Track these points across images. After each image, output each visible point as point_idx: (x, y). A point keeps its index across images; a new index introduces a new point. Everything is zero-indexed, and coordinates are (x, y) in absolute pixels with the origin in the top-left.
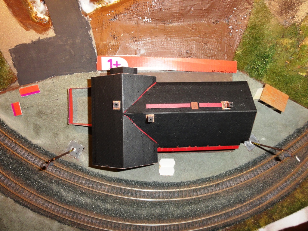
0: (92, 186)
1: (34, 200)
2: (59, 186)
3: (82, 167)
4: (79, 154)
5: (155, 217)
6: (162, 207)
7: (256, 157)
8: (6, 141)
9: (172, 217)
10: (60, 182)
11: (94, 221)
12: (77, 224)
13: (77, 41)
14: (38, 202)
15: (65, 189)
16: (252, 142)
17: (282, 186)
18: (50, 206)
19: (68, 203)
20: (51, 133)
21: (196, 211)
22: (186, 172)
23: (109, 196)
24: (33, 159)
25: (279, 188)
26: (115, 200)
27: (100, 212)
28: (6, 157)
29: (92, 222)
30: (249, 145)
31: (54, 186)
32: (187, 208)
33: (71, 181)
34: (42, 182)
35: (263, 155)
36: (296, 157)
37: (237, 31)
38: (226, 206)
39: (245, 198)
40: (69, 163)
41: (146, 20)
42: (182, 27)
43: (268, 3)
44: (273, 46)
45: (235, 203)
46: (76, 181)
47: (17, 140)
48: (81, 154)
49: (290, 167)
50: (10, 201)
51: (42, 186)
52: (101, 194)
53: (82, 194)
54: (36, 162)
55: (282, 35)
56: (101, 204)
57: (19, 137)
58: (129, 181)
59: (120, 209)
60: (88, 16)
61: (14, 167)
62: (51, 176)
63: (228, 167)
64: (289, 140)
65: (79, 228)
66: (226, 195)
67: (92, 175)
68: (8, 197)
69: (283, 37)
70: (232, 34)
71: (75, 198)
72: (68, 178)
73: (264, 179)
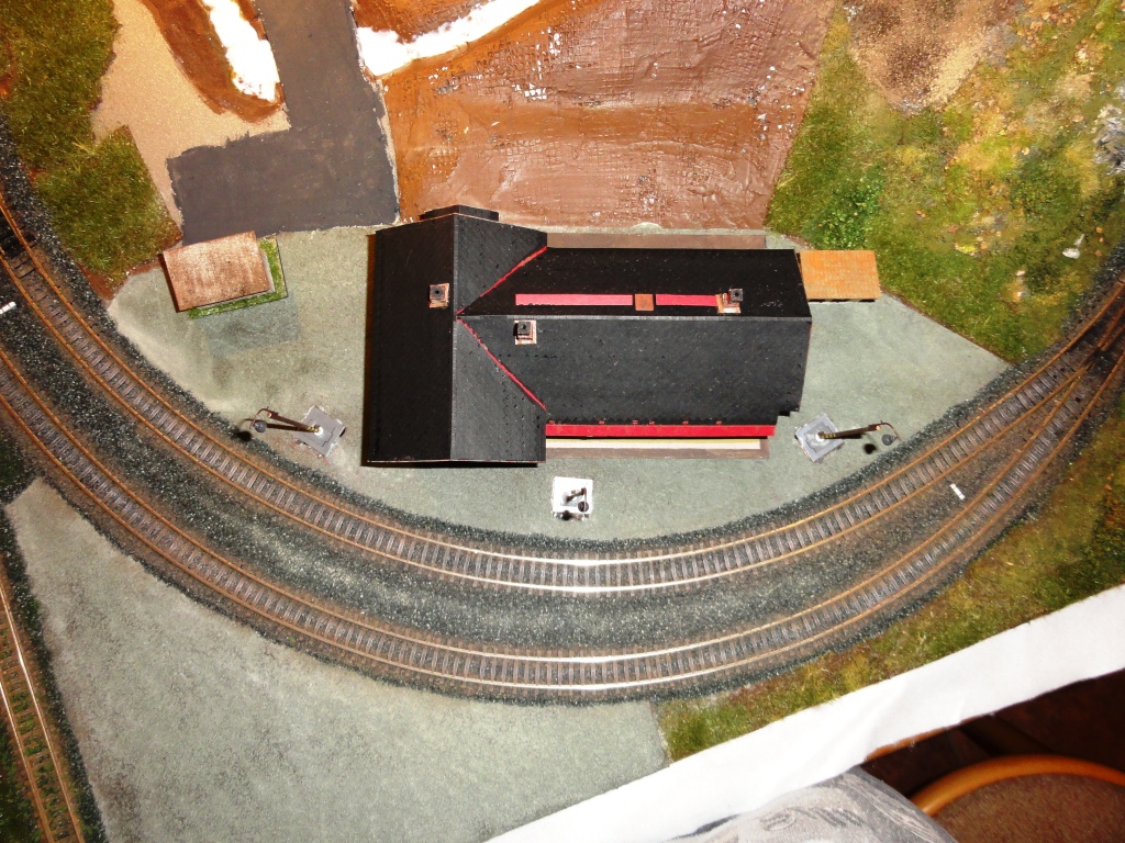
0: (362, 537)
1: (199, 567)
2: (269, 531)
3: (336, 483)
4: (332, 445)
5: (534, 637)
6: (557, 611)
7: (835, 481)
8: (138, 400)
9: (582, 642)
10: (274, 520)
11: (360, 638)
12: (311, 643)
13: (346, 143)
14: (209, 572)
15: (285, 542)
16: (821, 435)
17: (910, 569)
18: (240, 586)
19: (291, 580)
20: (259, 383)
21: (653, 629)
22: (628, 512)
23: (406, 569)
24: (206, 452)
25: (901, 574)
26: (422, 580)
27: (380, 613)
28: (133, 440)
29: (354, 639)
30: (813, 444)
31: (256, 531)
32: (632, 617)
33: (303, 518)
34: (225, 516)
35: (854, 475)
36: (953, 486)
37: (780, 127)
38: (742, 618)
39: (799, 597)
40: (301, 469)
41: (533, 93)
42: (628, 113)
43: (858, 54)
44: (878, 167)
45: (769, 611)
46: (317, 520)
47: (167, 397)
48: (337, 447)
49: (934, 515)
50: (132, 567)
51: (223, 530)
52: (384, 562)
53: (333, 557)
54: (213, 460)
55: (899, 138)
56: (381, 589)
57: (173, 390)
58: (465, 530)
59: (437, 607)
60: (379, 81)
61: (153, 470)
62: (251, 503)
63: (752, 505)
64: (931, 437)
65: (316, 656)
66: (745, 586)
67: (363, 506)
68: (128, 554)
69: (901, 143)
70: (766, 136)
71: (312, 568)
72: (297, 510)
73: (858, 546)
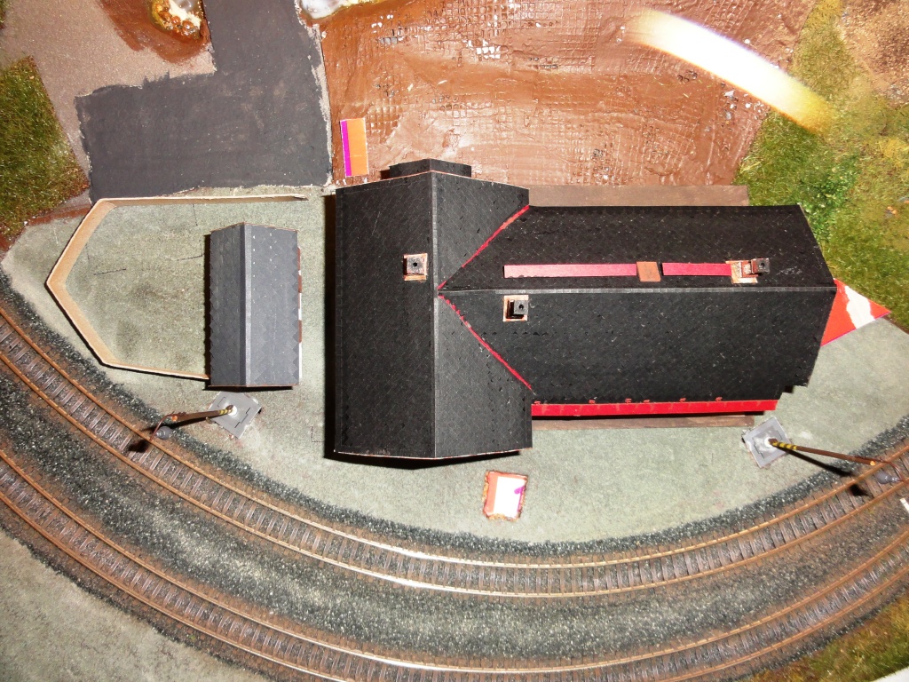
0: (274, 529)
1: (93, 554)
2: (172, 518)
3: (249, 468)
4: (246, 427)
5: (456, 644)
6: (482, 617)
7: (781, 488)
8: (31, 367)
9: (507, 652)
10: (178, 505)
11: (267, 639)
12: (213, 643)
13: (277, 92)
14: (103, 561)
15: (190, 531)
16: (772, 441)
17: (854, 587)
18: (137, 577)
19: (196, 575)
20: (168, 353)
21: (584, 641)
22: (563, 513)
23: (321, 566)
24: (105, 429)
25: (845, 591)
26: (338, 578)
27: (290, 612)
28: (25, 412)
29: (260, 640)
30: (761, 449)
31: (158, 519)
32: (559, 628)
33: (210, 506)
34: (124, 500)
35: (801, 484)
36: (903, 501)
37: (748, 106)
38: (677, 632)
39: (738, 613)
40: (211, 451)
41: (486, 50)
42: (587, 80)
43: (845, 32)
44: (854, 158)
45: (706, 626)
46: (226, 507)
47: (65, 364)
48: (251, 428)
49: (882, 531)
50: (18, 552)
51: (121, 514)
52: (297, 557)
53: (241, 549)
54: (114, 437)
55: (881, 128)
56: (294, 587)
57: (72, 357)
58: (387, 526)
59: (353, 609)
60: (316, 26)
61: (45, 445)
62: (154, 486)
63: (694, 511)
64: (882, 447)
65: (218, 657)
66: (682, 597)
67: (277, 495)
68: (14, 536)
69: (884, 133)
70: (732, 114)
71: (218, 561)
72: (205, 496)
73: (801, 560)
